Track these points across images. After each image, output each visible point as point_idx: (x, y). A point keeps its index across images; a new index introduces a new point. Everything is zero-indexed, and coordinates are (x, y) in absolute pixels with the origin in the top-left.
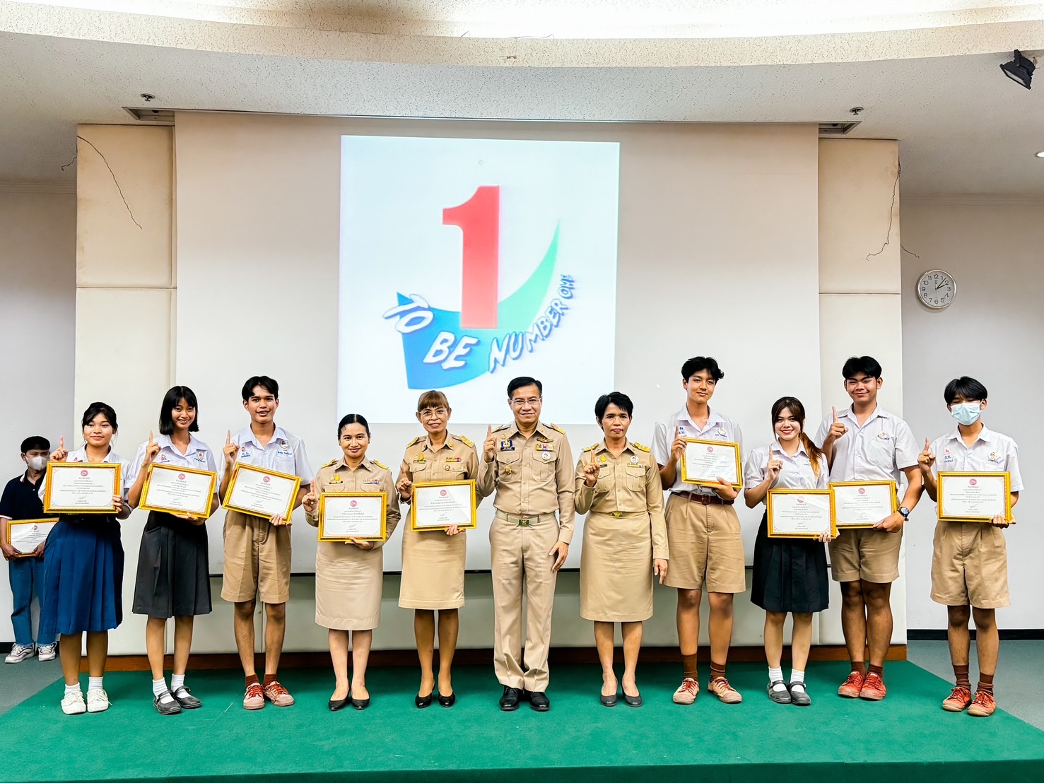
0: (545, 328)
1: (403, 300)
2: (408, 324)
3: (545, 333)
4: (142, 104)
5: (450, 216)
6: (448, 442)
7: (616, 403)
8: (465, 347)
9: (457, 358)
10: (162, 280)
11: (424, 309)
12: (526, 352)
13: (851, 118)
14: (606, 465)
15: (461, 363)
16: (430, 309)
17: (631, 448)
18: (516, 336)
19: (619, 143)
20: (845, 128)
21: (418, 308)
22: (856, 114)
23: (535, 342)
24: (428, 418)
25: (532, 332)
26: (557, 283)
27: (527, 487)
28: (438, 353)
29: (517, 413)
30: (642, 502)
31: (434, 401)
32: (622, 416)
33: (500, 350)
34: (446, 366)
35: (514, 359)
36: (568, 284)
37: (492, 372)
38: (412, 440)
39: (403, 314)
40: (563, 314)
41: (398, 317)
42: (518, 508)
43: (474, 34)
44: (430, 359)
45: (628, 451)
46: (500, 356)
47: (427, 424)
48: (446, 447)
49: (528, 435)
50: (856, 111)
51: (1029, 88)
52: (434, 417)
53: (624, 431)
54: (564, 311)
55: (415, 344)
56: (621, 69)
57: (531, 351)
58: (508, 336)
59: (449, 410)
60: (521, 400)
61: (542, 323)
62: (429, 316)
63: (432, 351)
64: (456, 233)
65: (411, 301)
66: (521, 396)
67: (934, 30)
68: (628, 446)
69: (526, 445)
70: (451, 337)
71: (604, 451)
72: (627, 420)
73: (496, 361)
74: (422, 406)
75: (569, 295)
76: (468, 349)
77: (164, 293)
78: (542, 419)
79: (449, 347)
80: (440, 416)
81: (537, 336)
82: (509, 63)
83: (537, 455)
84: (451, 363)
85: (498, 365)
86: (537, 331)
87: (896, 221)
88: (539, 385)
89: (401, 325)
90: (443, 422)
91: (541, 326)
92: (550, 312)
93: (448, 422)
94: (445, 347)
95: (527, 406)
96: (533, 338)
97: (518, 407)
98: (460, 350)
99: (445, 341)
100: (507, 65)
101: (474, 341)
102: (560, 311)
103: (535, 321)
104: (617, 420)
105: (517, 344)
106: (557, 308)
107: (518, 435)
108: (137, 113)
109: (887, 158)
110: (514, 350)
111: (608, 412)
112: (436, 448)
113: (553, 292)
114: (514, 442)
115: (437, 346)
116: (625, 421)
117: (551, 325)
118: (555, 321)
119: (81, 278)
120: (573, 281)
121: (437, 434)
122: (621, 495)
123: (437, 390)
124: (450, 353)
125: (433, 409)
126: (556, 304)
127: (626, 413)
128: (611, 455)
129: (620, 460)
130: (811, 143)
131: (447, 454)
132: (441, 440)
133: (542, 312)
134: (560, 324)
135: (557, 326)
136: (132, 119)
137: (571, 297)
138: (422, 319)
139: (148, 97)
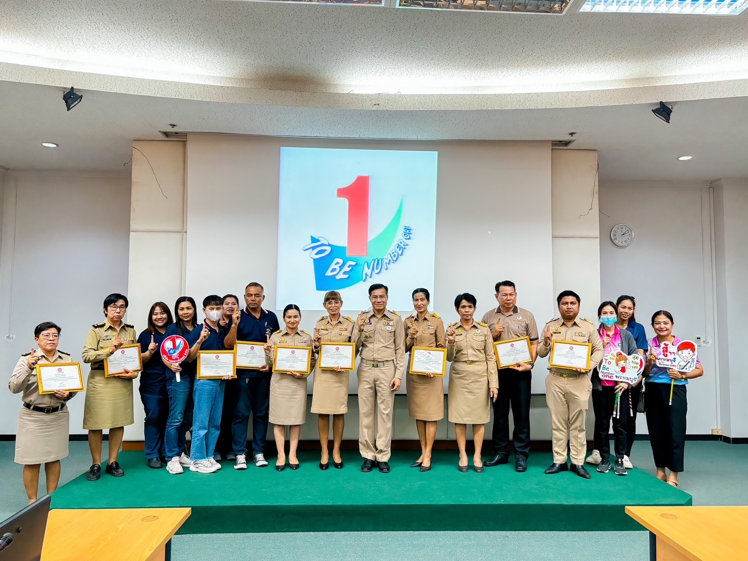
0: (394, 256)
1: (314, 240)
2: (317, 254)
3: (395, 259)
4: (170, 129)
5: (342, 192)
6: (341, 319)
7: (466, 299)
8: (349, 267)
9: (345, 273)
10: (179, 228)
11: (326, 245)
12: (383, 270)
13: (569, 138)
14: (461, 334)
15: (346, 276)
16: (329, 245)
17: (476, 325)
18: (378, 261)
19: (436, 153)
20: (567, 143)
21: (323, 245)
22: (572, 136)
23: (389, 264)
24: (330, 306)
25: (387, 258)
26: (401, 230)
27: (377, 345)
28: (334, 270)
29: (373, 304)
30: (482, 356)
31: (334, 297)
32: (470, 307)
33: (369, 269)
34: (338, 277)
35: (377, 274)
36: (408, 231)
37: (364, 281)
38: (320, 318)
39: (313, 248)
40: (405, 248)
41: (311, 249)
42: (372, 357)
43: (356, 92)
44: (329, 273)
45: (474, 326)
46: (369, 272)
47: (329, 309)
48: (340, 322)
49: (379, 316)
50: (572, 134)
51: (669, 123)
52: (333, 305)
53: (471, 315)
54: (406, 246)
55: (321, 265)
56: (438, 111)
57: (387, 269)
58: (373, 261)
59: (342, 302)
60: (376, 297)
61: (393, 253)
62: (329, 249)
63: (330, 269)
64: (344, 202)
65: (319, 241)
66: (376, 294)
67: (614, 90)
68: (474, 324)
69: (378, 322)
70: (341, 261)
71: (460, 326)
72: (473, 309)
73: (366, 275)
74: (327, 299)
75: (408, 237)
76: (351, 268)
77: (178, 236)
78: (388, 307)
79: (340, 267)
80: (337, 305)
81: (390, 260)
82: (375, 108)
83: (383, 328)
84: (341, 276)
85: (367, 277)
86: (390, 258)
87: (596, 196)
88: (386, 288)
89: (313, 254)
90: (339, 308)
91: (392, 255)
92: (398, 247)
93: (341, 309)
94: (337, 267)
95: (379, 300)
96: (388, 262)
97: (374, 300)
98: (346, 269)
99: (337, 263)
100: (374, 109)
101: (354, 263)
102: (403, 247)
103: (389, 252)
104: (467, 309)
105: (378, 265)
106: (402, 245)
107: (373, 316)
108: (166, 134)
109: (591, 160)
110: (377, 269)
111: (461, 305)
112: (334, 323)
113: (399, 236)
114: (371, 320)
115: (333, 266)
116: (471, 310)
117: (398, 255)
118: (400, 252)
119: (133, 226)
120: (411, 230)
121: (335, 315)
122: (470, 351)
123: (335, 291)
124: (340, 270)
125: (333, 301)
126: (401, 243)
127: (472, 305)
128: (464, 329)
129: (469, 332)
130: (547, 152)
131: (340, 326)
132: (337, 319)
133: (393, 247)
134: (403, 254)
135: (401, 255)
136: (163, 138)
137: (409, 239)
138: (325, 251)
139: (173, 126)
